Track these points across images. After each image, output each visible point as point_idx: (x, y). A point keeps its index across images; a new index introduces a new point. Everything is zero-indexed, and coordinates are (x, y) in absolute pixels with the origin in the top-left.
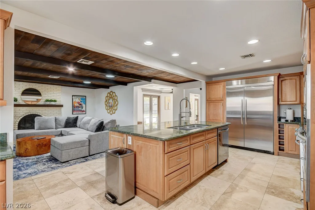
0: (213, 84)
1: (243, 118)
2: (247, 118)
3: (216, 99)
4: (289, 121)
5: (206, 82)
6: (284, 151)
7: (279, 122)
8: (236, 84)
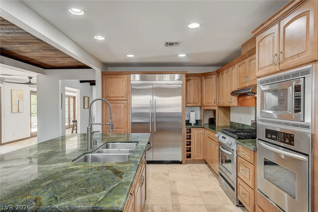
0: (113, 76)
1: (152, 123)
2: (157, 123)
3: (117, 99)
4: (193, 124)
5: (102, 72)
6: (191, 158)
7: (186, 126)
8: (139, 80)
